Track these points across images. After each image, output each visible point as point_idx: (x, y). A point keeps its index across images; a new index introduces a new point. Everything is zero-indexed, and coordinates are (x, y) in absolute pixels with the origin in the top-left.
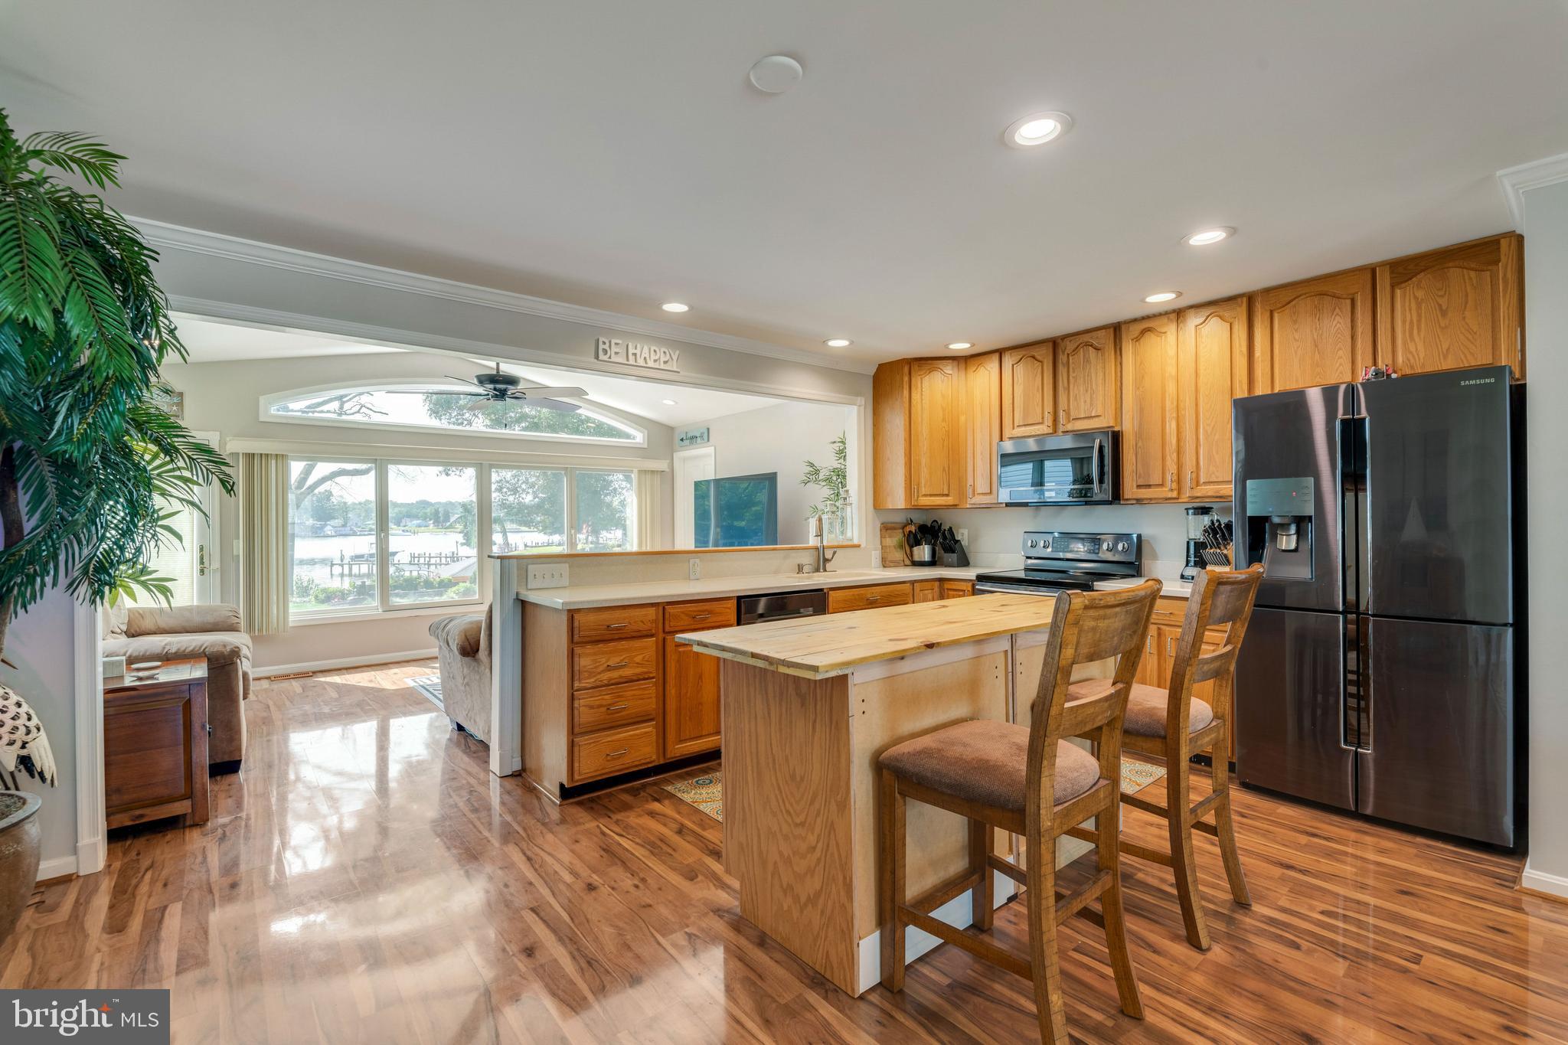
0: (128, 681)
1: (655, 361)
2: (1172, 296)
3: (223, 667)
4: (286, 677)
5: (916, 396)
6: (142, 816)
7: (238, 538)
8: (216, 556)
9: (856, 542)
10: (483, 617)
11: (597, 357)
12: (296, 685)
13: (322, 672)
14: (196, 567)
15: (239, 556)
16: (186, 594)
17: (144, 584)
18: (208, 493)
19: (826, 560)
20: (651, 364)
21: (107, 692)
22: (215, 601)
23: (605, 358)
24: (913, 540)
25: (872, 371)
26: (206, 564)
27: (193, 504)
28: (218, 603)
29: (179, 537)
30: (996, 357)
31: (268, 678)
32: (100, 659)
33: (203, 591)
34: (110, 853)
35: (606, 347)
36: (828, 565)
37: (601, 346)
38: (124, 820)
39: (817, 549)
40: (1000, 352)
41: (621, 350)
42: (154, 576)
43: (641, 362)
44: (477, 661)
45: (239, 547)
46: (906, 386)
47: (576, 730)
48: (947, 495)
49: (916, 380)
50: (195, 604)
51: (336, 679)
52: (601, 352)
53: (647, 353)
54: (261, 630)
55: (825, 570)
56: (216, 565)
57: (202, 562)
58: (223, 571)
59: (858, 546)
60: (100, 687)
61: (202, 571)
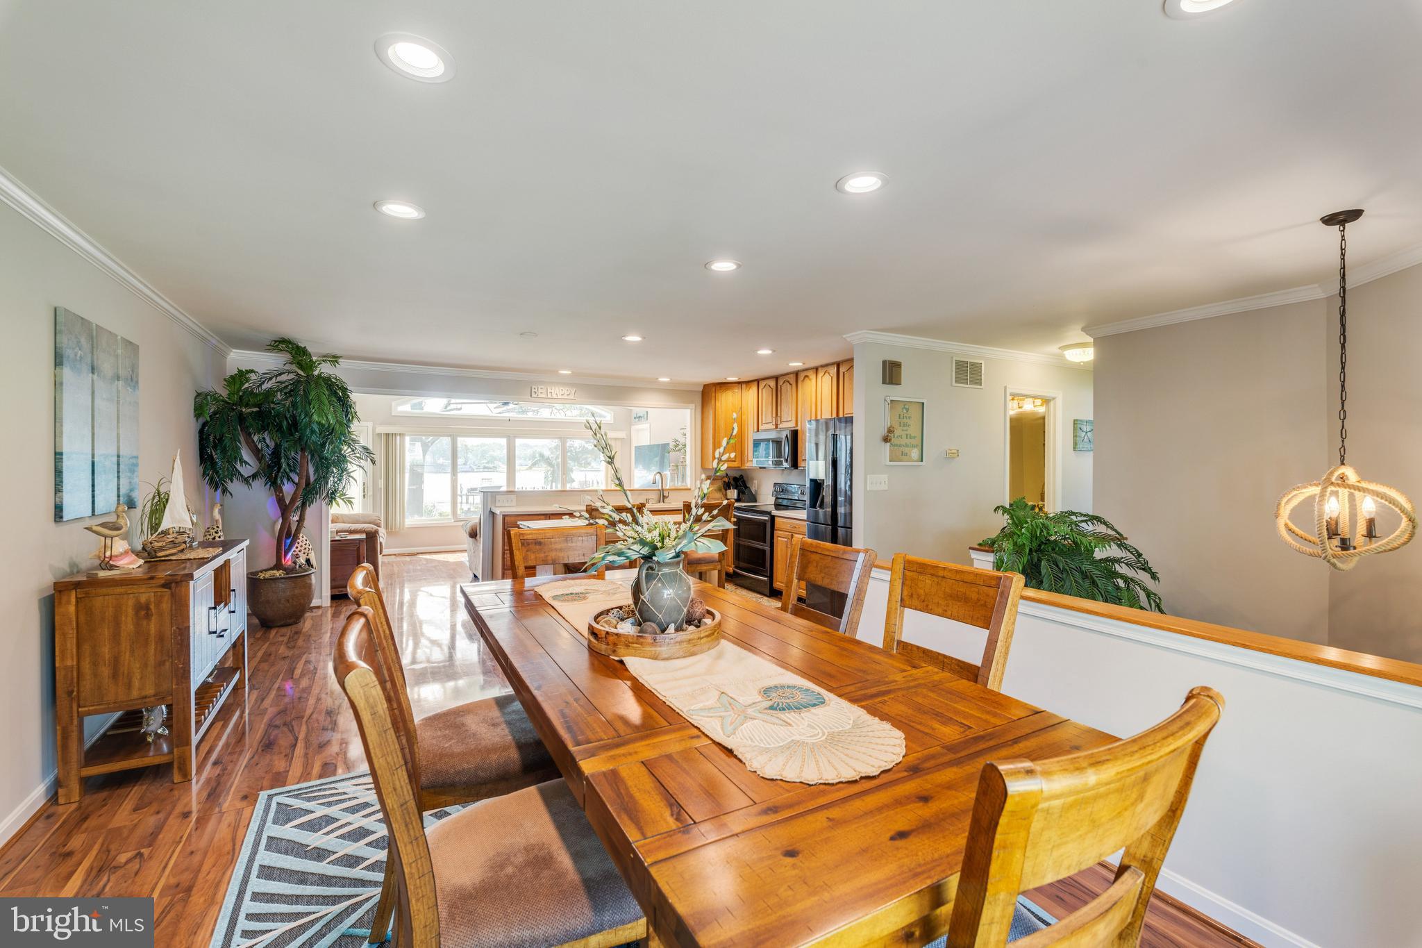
0: (337, 538)
1: (562, 395)
2: (801, 364)
3: (372, 538)
4: (404, 555)
5: (717, 404)
6: (342, 591)
7: (381, 479)
8: (371, 488)
9: (689, 487)
10: (478, 521)
11: (531, 396)
12: (408, 559)
13: (422, 553)
14: (362, 494)
15: (381, 489)
16: (358, 509)
17: (343, 499)
18: (367, 464)
19: (664, 497)
20: (560, 397)
21: (332, 541)
22: (369, 511)
23: (536, 396)
24: (727, 486)
25: (701, 389)
26: (366, 493)
27: (360, 467)
28: (371, 512)
29: (356, 481)
30: (756, 383)
31: (395, 555)
32: (330, 530)
33: (364, 506)
34: (331, 602)
35: (536, 390)
36: (665, 500)
37: (533, 390)
38: (336, 592)
39: (659, 490)
40: (758, 381)
41: (544, 391)
42: (347, 496)
43: (555, 396)
44: (476, 540)
45: (382, 483)
46: (713, 398)
47: (505, 567)
48: (734, 461)
49: (719, 395)
50: (361, 512)
51: (428, 557)
52: (533, 393)
53: (557, 391)
54: (392, 529)
55: (664, 502)
56: (370, 493)
57: (364, 492)
58: (374, 495)
59: (690, 489)
60: (330, 539)
61: (364, 496)
